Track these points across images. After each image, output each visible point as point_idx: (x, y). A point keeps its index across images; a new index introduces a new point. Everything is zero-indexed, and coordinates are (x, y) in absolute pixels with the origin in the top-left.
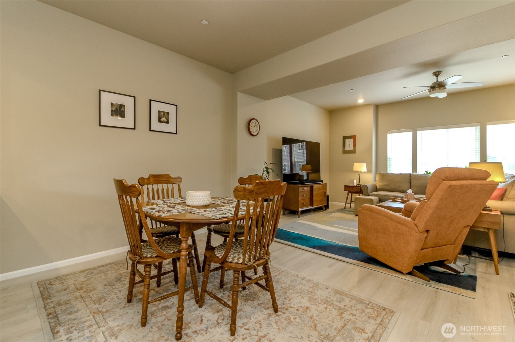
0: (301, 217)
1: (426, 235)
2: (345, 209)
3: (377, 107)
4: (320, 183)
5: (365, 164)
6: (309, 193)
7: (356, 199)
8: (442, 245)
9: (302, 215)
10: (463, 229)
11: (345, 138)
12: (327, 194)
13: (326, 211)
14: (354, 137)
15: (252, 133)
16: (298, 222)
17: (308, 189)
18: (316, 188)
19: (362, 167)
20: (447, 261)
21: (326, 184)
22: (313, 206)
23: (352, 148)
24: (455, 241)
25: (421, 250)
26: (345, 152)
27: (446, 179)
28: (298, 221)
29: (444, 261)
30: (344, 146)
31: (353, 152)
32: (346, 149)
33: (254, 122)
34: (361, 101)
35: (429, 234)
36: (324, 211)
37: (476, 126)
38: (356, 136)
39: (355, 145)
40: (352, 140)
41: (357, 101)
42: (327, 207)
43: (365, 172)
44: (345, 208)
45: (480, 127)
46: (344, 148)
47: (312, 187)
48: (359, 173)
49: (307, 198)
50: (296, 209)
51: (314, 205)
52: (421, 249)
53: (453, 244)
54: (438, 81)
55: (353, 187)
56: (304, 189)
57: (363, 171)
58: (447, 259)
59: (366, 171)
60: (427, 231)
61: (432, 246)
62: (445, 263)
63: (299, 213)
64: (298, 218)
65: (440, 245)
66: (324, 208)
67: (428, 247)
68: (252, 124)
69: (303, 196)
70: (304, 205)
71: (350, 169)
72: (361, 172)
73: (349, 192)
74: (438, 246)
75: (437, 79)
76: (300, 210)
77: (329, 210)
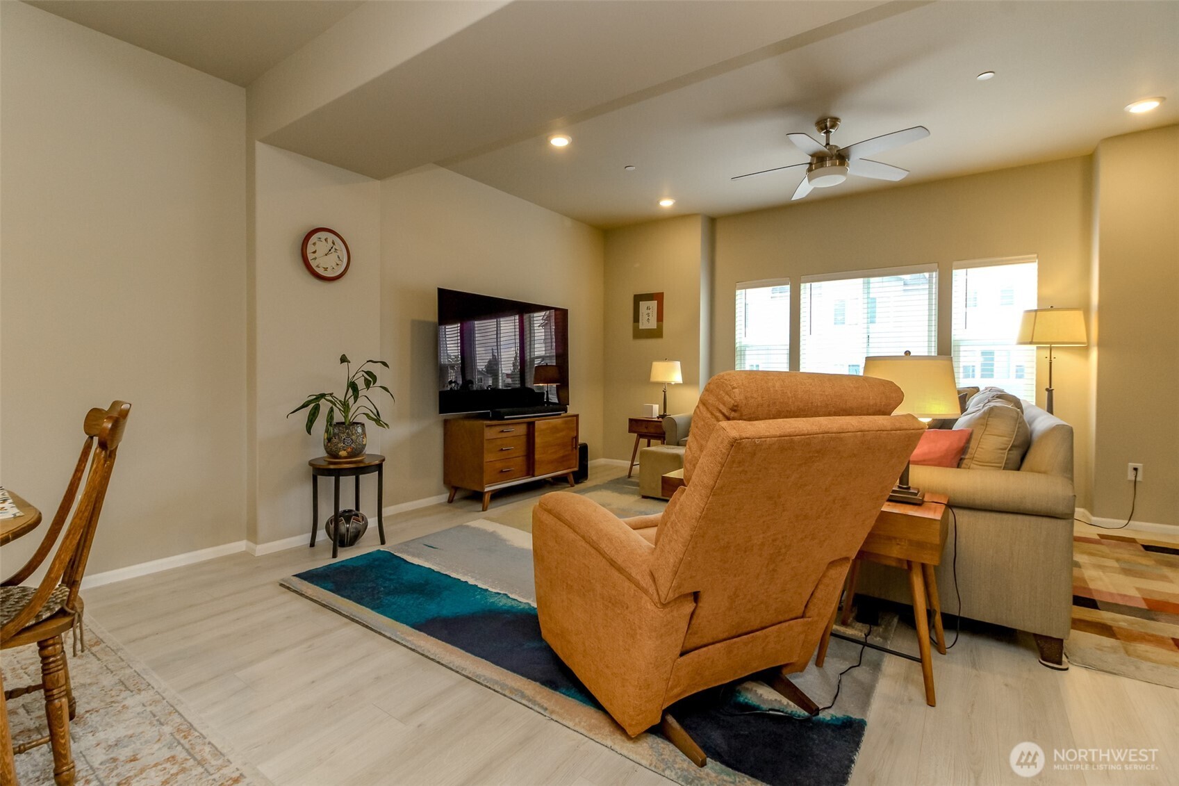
0: (492, 508)
1: (689, 607)
2: (630, 480)
3: (713, 223)
4: (560, 414)
5: (678, 363)
6: (524, 439)
7: (644, 453)
8: (763, 625)
9: (494, 504)
10: (828, 568)
11: (638, 299)
12: (581, 441)
13: (576, 486)
14: (658, 297)
15: (321, 271)
16: (468, 527)
17: (521, 430)
18: (543, 427)
19: (672, 373)
20: (789, 668)
21: (577, 416)
22: (534, 476)
23: (653, 324)
24: (806, 606)
25: (682, 654)
26: (639, 334)
27: (733, 414)
28: (468, 524)
29: (779, 669)
30: (636, 319)
31: (657, 333)
32: (640, 328)
33: (326, 240)
34: (667, 203)
35: (700, 604)
36: (572, 486)
37: (930, 271)
38: (663, 293)
39: (660, 318)
40: (654, 304)
41: (658, 202)
42: (581, 475)
43: (677, 385)
44: (629, 476)
45: (937, 273)
46: (636, 324)
47: (531, 426)
48: (665, 387)
49: (517, 455)
50: (478, 489)
51: (536, 473)
52: (678, 651)
53: (803, 617)
54: (831, 144)
55: (647, 422)
56: (503, 431)
57: (673, 383)
58: (785, 663)
59: (682, 382)
60: (696, 596)
61: (725, 635)
62: (784, 671)
63: (487, 497)
64: (483, 510)
65: (755, 628)
66: (571, 478)
67: (711, 641)
68: (318, 246)
69: (502, 450)
70: (504, 474)
71: (644, 377)
72: (669, 384)
73: (641, 436)
74: (745, 630)
75: (828, 139)
76: (486, 490)
77: (587, 484)
